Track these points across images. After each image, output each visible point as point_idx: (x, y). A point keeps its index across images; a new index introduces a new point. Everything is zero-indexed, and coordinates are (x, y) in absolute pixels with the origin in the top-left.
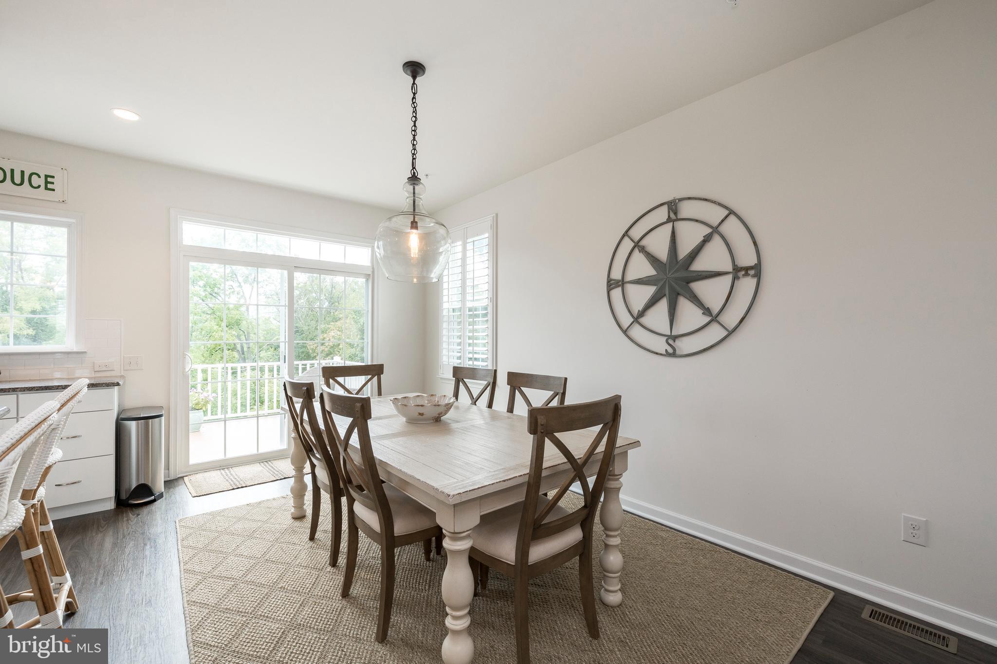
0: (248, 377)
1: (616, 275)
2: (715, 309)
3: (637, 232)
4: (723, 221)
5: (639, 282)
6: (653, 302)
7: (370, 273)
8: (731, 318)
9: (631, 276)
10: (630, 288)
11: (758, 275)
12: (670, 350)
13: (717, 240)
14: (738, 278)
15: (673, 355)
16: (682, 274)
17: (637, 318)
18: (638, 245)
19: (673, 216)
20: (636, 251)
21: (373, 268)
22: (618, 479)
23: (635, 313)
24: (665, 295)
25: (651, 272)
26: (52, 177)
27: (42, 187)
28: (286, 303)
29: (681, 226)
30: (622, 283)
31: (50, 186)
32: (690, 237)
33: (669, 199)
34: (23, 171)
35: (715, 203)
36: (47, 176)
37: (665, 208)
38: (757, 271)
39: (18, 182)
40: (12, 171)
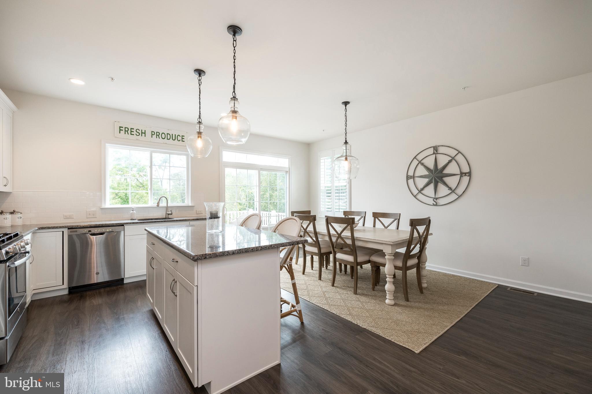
1: (411, 173)
2: (453, 188)
3: (420, 157)
4: (456, 155)
5: (421, 177)
6: (427, 185)
7: (288, 170)
8: (460, 191)
9: (417, 174)
10: (417, 179)
11: (470, 176)
12: (435, 203)
13: (454, 162)
14: (462, 177)
15: (436, 205)
16: (440, 175)
17: (421, 191)
18: (420, 162)
19: (435, 152)
20: (420, 164)
21: (289, 168)
23: (420, 189)
24: (432, 182)
25: (426, 173)
26: (184, 136)
27: (181, 140)
28: (258, 185)
29: (439, 156)
30: (413, 177)
31: (183, 140)
32: (442, 161)
33: (434, 145)
34: (175, 135)
35: (453, 148)
36: (182, 136)
37: (432, 149)
38: (469, 174)
39: (174, 139)
40: (172, 134)
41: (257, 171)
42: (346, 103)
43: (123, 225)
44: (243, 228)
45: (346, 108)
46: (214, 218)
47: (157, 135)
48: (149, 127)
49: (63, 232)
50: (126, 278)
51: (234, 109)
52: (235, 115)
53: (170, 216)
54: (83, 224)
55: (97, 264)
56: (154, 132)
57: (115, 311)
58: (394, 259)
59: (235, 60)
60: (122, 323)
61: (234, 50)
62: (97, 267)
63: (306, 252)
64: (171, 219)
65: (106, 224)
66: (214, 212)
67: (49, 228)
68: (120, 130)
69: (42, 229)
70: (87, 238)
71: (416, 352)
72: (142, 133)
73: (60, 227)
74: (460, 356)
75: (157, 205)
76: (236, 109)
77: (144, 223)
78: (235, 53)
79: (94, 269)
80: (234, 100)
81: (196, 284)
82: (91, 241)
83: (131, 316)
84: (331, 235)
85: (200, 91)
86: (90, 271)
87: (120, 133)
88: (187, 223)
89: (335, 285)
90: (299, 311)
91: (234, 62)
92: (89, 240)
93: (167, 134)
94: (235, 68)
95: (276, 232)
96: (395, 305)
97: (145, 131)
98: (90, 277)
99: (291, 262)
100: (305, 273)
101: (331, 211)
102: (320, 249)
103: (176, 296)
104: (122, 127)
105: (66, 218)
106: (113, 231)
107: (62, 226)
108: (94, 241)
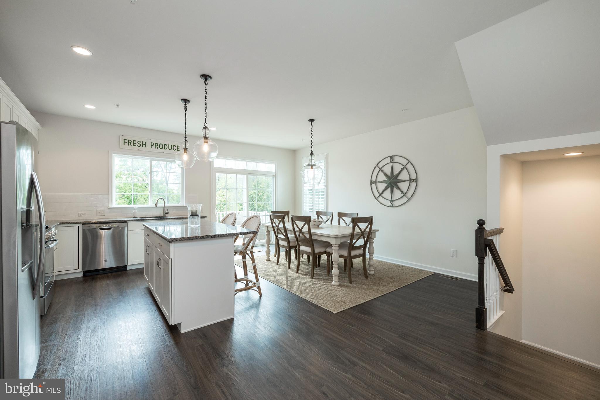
0: (221, 217)
1: (374, 179)
2: (405, 192)
3: (381, 165)
4: (407, 164)
5: (381, 182)
6: (386, 189)
7: (274, 175)
8: (409, 195)
9: (378, 180)
10: (378, 184)
11: (417, 182)
12: (391, 205)
13: (405, 170)
14: (411, 182)
15: (392, 206)
16: (394, 181)
17: (381, 194)
18: (381, 170)
19: (392, 161)
20: (380, 171)
21: (276, 173)
22: (373, 240)
23: (380, 193)
24: (389, 187)
25: (385, 179)
26: (179, 146)
27: (176, 150)
28: (246, 188)
29: (394, 164)
30: (376, 182)
31: (178, 149)
32: (397, 168)
33: (391, 155)
34: (171, 145)
35: (404, 158)
36: (178, 146)
37: (390, 158)
38: (416, 180)
39: (170, 149)
40: (169, 145)
41: (245, 176)
42: (312, 121)
43: (127, 222)
44: (223, 224)
45: (312, 125)
46: (194, 216)
47: (155, 146)
48: (148, 139)
49: (79, 226)
50: (129, 265)
51: (206, 136)
52: (206, 140)
53: (167, 215)
54: (94, 221)
55: (105, 253)
56: (153, 143)
57: (120, 288)
58: (339, 249)
59: (206, 99)
60: (125, 295)
61: (206, 91)
62: (105, 256)
63: (280, 246)
64: (167, 217)
65: (112, 221)
66: (194, 211)
67: (68, 223)
68: (124, 142)
69: (62, 224)
70: (97, 232)
71: (334, 313)
72: (143, 144)
73: (77, 223)
74: (364, 315)
75: (155, 205)
76: (207, 136)
77: (143, 220)
78: (206, 94)
79: (103, 257)
80: (206, 129)
81: (171, 258)
82: (101, 234)
83: (132, 290)
84: (296, 231)
85: (186, 116)
86: (99, 259)
87: (124, 145)
88: (181, 220)
89: (299, 272)
90: (258, 287)
91: (206, 101)
92: (99, 233)
93: (165, 144)
94: (206, 105)
95: (244, 227)
96: (339, 285)
97: (145, 142)
98: (99, 264)
99: (252, 249)
100: (279, 264)
101: (312, 211)
102: (289, 243)
103: (161, 269)
104: (126, 140)
105: (80, 215)
106: (118, 227)
107: (78, 222)
108: (103, 234)
